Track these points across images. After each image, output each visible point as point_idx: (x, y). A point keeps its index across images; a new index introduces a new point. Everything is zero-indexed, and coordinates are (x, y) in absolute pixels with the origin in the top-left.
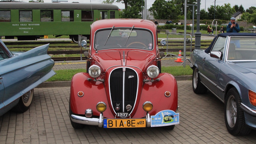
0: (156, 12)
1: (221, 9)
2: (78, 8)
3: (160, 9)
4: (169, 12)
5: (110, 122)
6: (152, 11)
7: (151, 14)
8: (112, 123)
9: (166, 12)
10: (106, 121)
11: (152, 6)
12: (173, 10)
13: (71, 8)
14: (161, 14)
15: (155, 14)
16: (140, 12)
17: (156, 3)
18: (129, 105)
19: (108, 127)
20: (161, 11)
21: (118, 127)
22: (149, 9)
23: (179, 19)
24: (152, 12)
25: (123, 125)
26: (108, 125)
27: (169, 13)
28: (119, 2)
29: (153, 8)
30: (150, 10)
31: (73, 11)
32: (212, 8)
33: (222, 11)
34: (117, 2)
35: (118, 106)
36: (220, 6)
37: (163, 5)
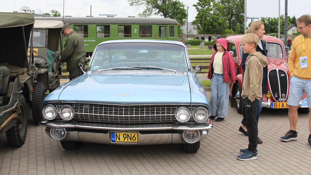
0: (200, 26)
1: (273, 22)
2: (136, 23)
3: (205, 22)
4: (215, 25)
5: (276, 104)
6: (195, 24)
7: (194, 29)
8: (276, 105)
9: (211, 26)
10: (273, 104)
11: (195, 19)
12: (219, 23)
13: (128, 23)
14: (206, 28)
15: (199, 28)
16: (182, 26)
17: (199, 16)
18: (284, 94)
19: (274, 108)
20: (206, 24)
21: (281, 107)
22: (192, 23)
23: (227, 33)
24: (196, 26)
25: (283, 106)
26: (274, 106)
27: (214, 27)
28: (157, 15)
29: (197, 21)
30: (194, 23)
31: (131, 26)
32: (262, 20)
33: (274, 23)
34: (155, 14)
35: (277, 95)
36: (273, 18)
37: (208, 18)
